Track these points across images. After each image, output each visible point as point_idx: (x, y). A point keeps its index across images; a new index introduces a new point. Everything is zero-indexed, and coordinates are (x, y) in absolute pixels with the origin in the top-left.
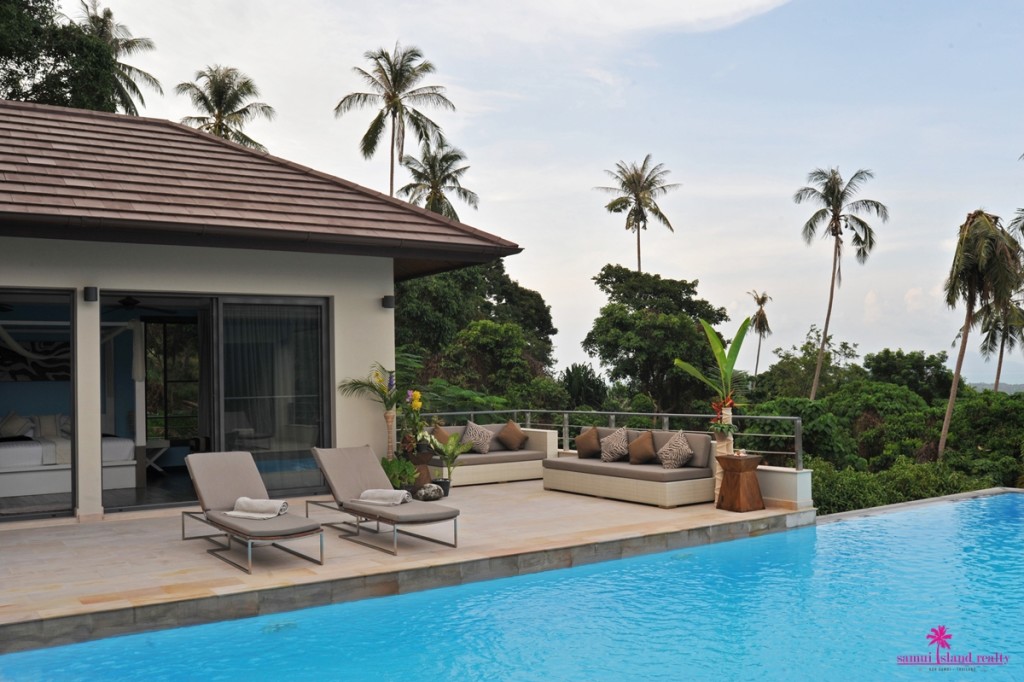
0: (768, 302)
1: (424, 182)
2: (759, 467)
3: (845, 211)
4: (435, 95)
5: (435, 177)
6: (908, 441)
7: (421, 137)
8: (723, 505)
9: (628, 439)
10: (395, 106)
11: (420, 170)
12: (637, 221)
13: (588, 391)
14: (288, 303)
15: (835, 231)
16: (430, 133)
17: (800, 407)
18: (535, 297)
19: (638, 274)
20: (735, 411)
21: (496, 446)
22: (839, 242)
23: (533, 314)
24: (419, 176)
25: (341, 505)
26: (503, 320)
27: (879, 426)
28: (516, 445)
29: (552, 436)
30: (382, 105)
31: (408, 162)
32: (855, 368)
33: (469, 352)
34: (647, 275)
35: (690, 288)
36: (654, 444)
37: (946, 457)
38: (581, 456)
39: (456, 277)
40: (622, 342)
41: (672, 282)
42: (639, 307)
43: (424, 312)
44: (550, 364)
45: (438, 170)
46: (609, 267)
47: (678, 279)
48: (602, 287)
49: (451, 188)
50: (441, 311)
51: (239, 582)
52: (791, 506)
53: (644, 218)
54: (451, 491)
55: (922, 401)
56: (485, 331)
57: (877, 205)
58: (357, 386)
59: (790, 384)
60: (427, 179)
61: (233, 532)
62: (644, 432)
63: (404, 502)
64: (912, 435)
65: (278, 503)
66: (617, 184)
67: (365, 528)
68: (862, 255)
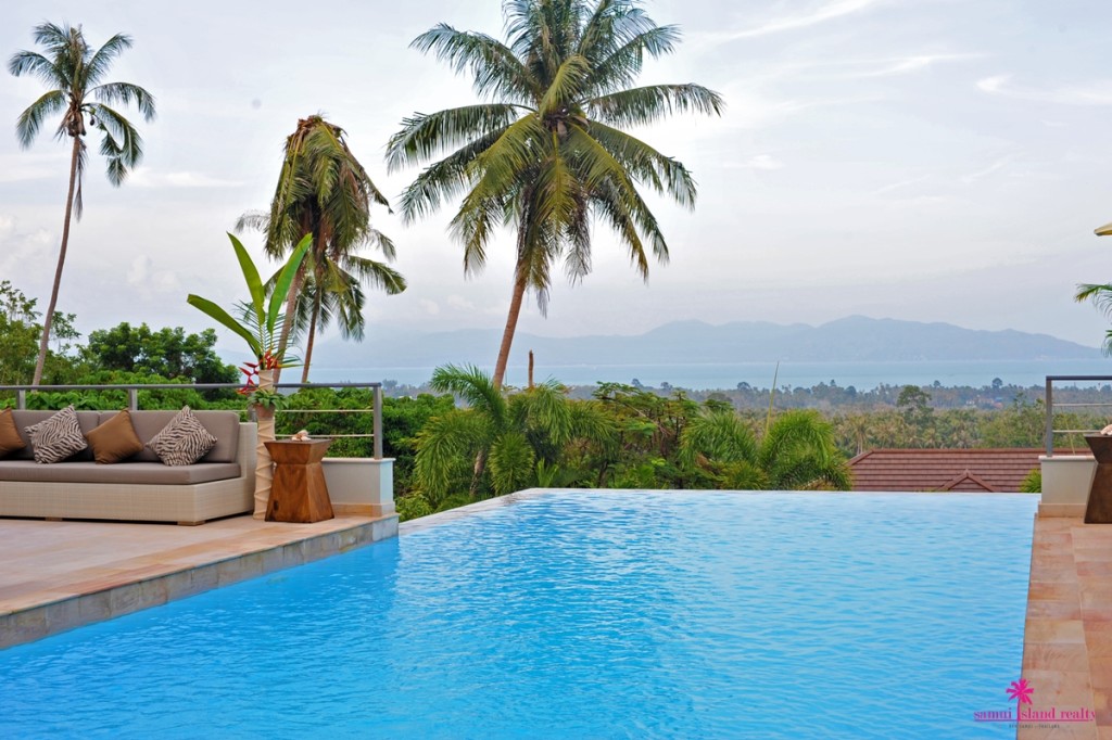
2: (324, 459)
3: (90, 97)
8: (277, 515)
9: (83, 425)
15: (74, 128)
22: (79, 148)
32: (78, 354)
52: (376, 511)
57: (139, 92)
68: (116, 170)
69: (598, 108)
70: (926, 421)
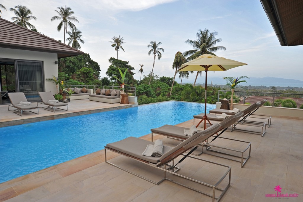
0: (143, 66)
1: (72, 37)
2: (128, 96)
3: (156, 50)
4: (74, 18)
5: (75, 37)
6: (165, 93)
7: (71, 28)
8: (121, 103)
9: (106, 91)
10: (65, 20)
11: (72, 35)
12: (117, 49)
13: (107, 82)
14: (34, 62)
15: (155, 53)
16: (73, 27)
17: (145, 86)
18: (96, 63)
19: (117, 60)
20: (124, 86)
21: (81, 92)
22: (155, 56)
23: (96, 67)
24: (71, 36)
25: (44, 103)
26: (89, 68)
27: (160, 90)
28: (85, 92)
29: (92, 90)
30: (62, 19)
31: (69, 33)
32: (158, 80)
33: (81, 74)
34: (119, 60)
35: (127, 63)
36: (110, 92)
37: (171, 96)
38: (97, 94)
39: (77, 58)
40: (113, 73)
41: (124, 62)
42: (117, 66)
43: (70, 65)
44: (99, 77)
45: (75, 35)
46: (111, 58)
47: (125, 61)
48: (110, 62)
49: (79, 39)
50: (74, 65)
51: (19, 118)
52: (134, 103)
53: (119, 48)
54: (70, 101)
55: (168, 86)
56: (85, 70)
57: (162, 49)
58: (50, 80)
59: (146, 82)
60: (73, 37)
61: (20, 109)
62: (108, 90)
63: (57, 102)
64: (166, 92)
65: (29, 103)
66: (113, 41)
67: (50, 107)
68: (159, 58)
69: (209, 50)
70: (276, 91)
